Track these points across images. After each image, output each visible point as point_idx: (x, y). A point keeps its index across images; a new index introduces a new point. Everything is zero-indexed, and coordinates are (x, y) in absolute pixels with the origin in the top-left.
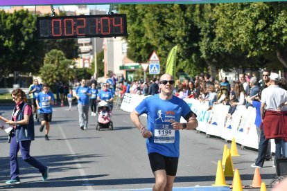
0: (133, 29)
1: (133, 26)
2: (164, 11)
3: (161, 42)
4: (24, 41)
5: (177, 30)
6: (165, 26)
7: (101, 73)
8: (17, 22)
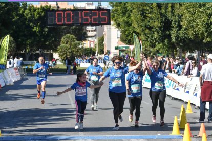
0: (124, 21)
1: (124, 18)
2: (145, 8)
3: (143, 30)
4: (47, 27)
5: (155, 22)
6: (146, 19)
7: (102, 52)
8: (43, 14)
